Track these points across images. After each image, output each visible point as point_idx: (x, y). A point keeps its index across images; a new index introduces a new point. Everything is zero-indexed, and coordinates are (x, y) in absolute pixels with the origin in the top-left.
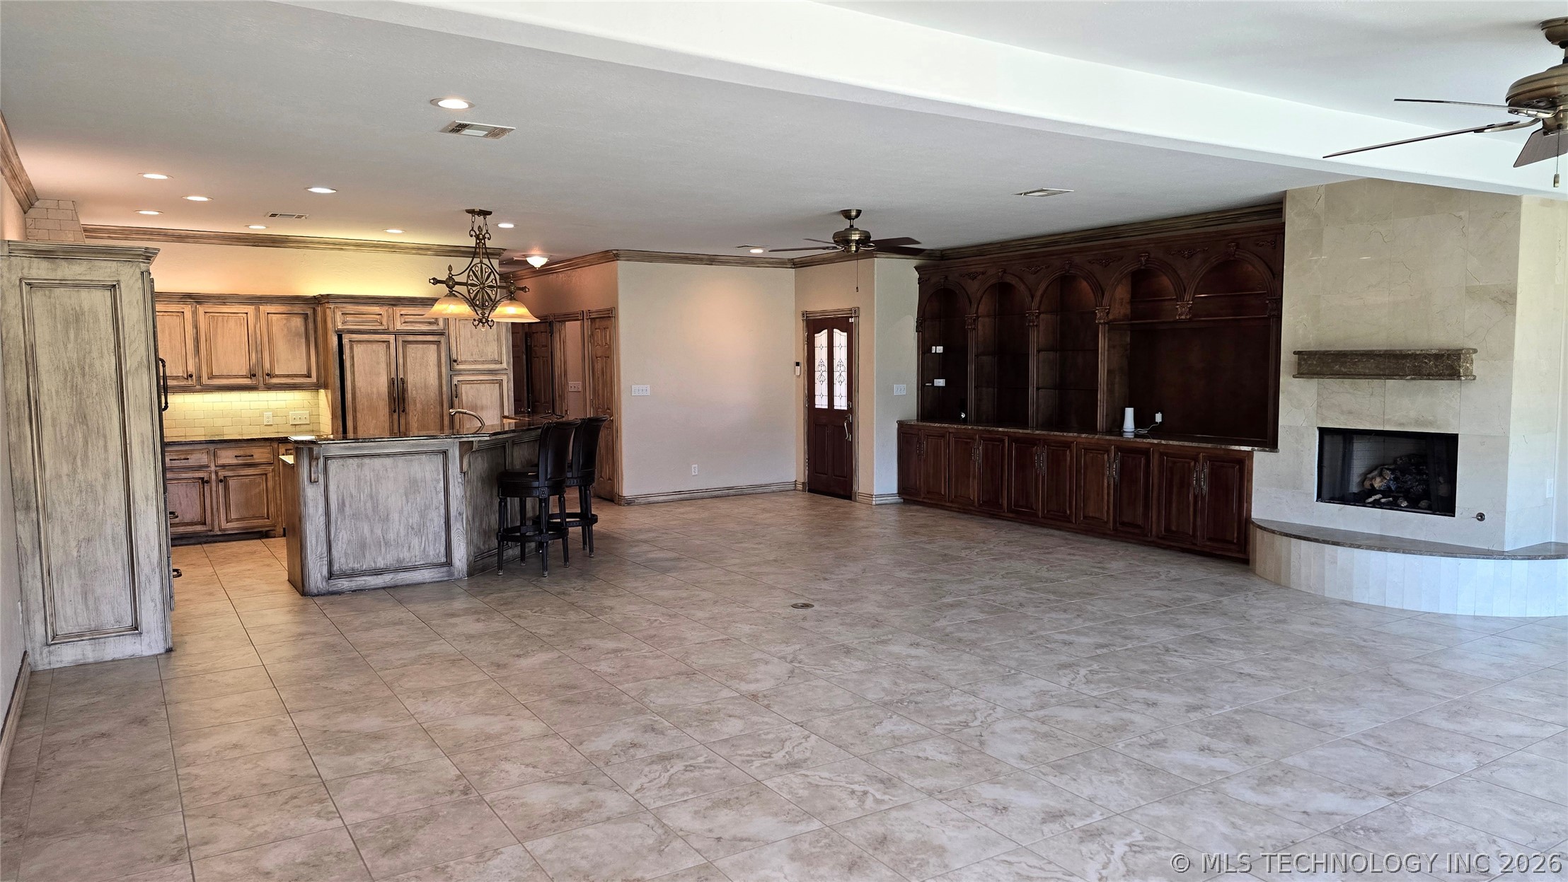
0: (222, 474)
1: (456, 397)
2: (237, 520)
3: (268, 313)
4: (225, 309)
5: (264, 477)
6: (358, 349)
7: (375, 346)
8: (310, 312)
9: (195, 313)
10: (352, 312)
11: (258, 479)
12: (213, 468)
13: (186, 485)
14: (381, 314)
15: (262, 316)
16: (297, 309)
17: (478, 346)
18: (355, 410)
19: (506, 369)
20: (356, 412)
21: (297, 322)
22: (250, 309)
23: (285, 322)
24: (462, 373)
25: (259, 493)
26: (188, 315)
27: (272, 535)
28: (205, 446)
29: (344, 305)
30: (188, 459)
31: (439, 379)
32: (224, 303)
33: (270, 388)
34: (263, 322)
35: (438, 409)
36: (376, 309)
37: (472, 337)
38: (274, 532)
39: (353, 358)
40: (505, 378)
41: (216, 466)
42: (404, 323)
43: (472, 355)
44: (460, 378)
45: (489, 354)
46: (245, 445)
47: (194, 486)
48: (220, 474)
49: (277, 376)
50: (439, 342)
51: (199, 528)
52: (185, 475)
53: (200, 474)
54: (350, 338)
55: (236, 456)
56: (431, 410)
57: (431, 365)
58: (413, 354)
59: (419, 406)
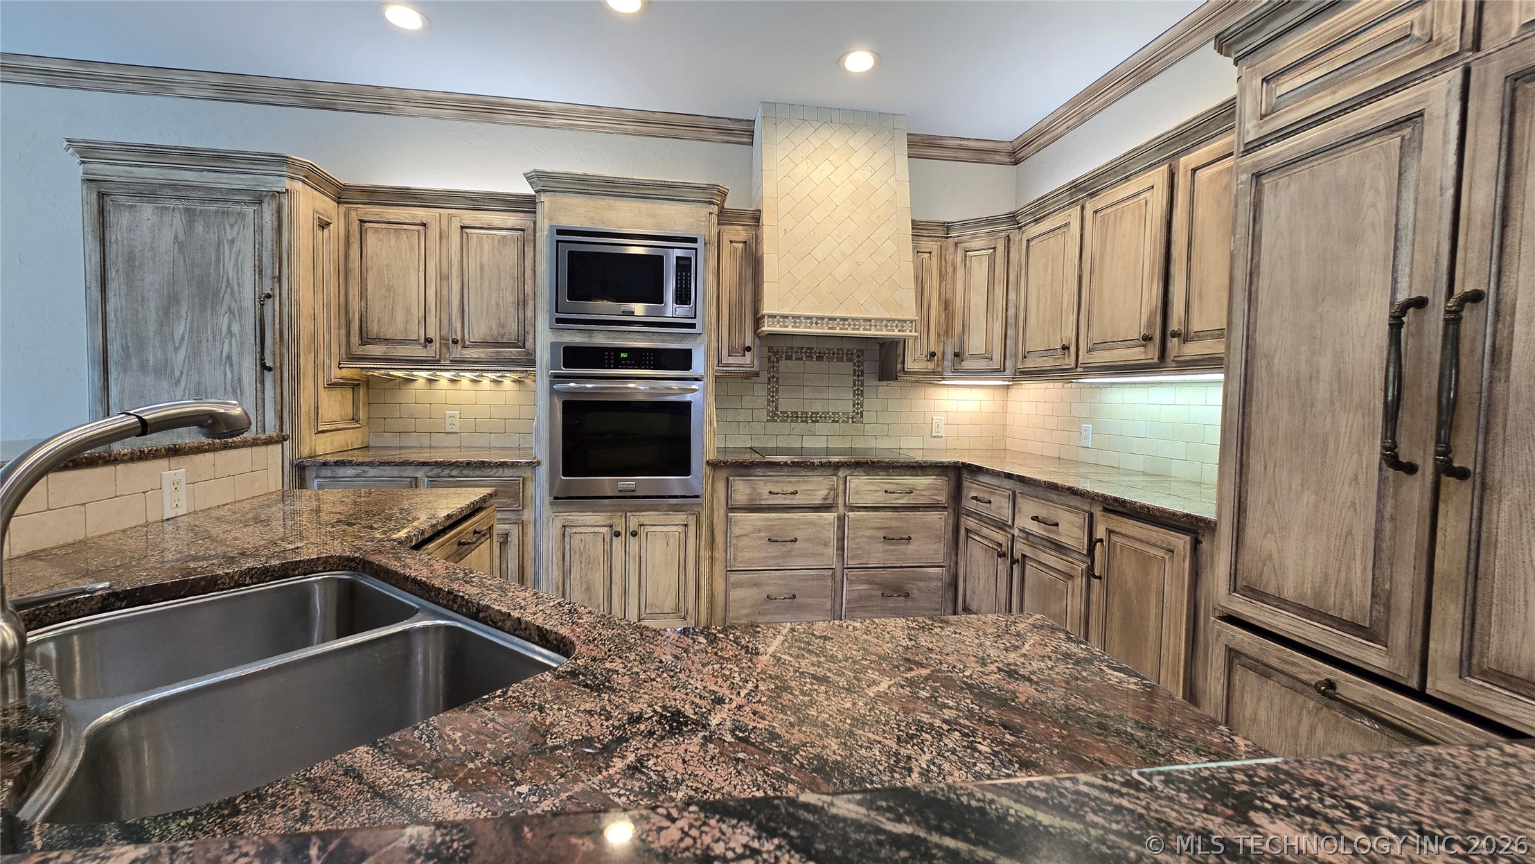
0: (1020, 546)
3: (1194, 171)
4: (1120, 191)
5: (1070, 584)
6: (1278, 201)
9: (1082, 220)
10: (1299, 59)
11: (1060, 583)
12: (1016, 532)
13: (985, 550)
15: (1182, 180)
26: (1073, 227)
41: (1019, 529)
49: (1200, 336)
52: (985, 531)
53: (1000, 537)
54: (1254, 165)
55: (1035, 519)
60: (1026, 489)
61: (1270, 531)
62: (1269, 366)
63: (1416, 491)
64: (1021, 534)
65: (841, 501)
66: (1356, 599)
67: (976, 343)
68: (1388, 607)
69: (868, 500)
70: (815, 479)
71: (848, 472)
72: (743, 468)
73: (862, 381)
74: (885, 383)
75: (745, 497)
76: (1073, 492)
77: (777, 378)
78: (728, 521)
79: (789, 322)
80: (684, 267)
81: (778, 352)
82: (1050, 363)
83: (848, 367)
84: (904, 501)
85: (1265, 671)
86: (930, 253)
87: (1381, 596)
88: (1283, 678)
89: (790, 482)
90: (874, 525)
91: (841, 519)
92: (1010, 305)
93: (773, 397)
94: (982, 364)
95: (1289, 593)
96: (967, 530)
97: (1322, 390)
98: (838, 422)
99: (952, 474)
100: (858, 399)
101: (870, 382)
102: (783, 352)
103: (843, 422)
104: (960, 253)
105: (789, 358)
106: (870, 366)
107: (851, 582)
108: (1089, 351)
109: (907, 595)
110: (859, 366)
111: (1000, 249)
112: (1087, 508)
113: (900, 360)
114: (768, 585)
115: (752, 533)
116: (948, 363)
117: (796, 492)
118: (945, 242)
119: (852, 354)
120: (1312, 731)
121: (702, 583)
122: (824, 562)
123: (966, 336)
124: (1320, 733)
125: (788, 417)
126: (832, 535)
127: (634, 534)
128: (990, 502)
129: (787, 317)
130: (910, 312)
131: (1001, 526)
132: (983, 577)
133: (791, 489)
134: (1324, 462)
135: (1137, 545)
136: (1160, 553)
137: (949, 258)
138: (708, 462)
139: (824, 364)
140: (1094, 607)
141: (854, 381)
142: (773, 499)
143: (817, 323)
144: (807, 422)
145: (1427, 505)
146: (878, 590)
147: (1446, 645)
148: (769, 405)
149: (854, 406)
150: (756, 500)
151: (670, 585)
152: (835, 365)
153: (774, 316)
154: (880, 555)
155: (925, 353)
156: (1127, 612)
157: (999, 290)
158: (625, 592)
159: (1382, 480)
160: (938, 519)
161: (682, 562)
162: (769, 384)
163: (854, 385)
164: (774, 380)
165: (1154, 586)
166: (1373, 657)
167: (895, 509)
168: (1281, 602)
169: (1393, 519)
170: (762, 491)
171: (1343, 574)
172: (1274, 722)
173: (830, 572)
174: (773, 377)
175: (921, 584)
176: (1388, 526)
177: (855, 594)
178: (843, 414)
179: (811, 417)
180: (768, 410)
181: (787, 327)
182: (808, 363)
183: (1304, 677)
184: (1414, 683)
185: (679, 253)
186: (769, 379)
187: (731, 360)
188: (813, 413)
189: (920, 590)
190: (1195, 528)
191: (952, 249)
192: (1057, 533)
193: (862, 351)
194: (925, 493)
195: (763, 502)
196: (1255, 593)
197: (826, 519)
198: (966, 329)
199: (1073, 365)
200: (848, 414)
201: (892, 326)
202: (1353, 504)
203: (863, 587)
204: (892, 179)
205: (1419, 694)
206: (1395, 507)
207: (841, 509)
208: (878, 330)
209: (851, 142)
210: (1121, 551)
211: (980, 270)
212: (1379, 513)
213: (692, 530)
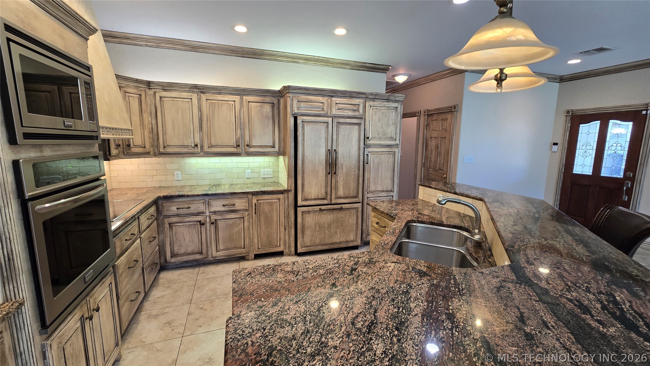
0: (214, 217)
1: (367, 164)
2: (224, 250)
3: (249, 102)
4: (220, 97)
5: (242, 220)
6: (308, 128)
7: (319, 126)
8: (275, 102)
9: (199, 100)
10: (304, 100)
11: (238, 221)
12: (208, 214)
13: (189, 227)
14: (323, 103)
15: (245, 103)
16: (268, 99)
17: (382, 127)
18: (303, 173)
19: (397, 145)
20: (304, 174)
21: (267, 108)
22: (237, 98)
23: (259, 108)
24: (371, 146)
25: (239, 230)
26: (195, 101)
27: (248, 259)
28: (202, 198)
29: (299, 95)
30: (190, 207)
31: (358, 150)
32: (220, 94)
33: (249, 154)
34: (245, 108)
35: (357, 172)
36: (320, 99)
37: (379, 121)
38: (248, 257)
39: (304, 134)
40: (396, 150)
41: (210, 212)
42: (338, 109)
43: (378, 134)
44: (370, 150)
45: (389, 134)
46: (230, 197)
47: (194, 227)
48: (212, 218)
49: (254, 147)
50: (360, 124)
51: (198, 257)
52: (187, 220)
55: (223, 206)
56: (352, 173)
57: (354, 141)
58: (343, 133)
59: (344, 169)
60: (212, 197)
61: (309, 188)
63: (329, 176)
64: (211, 214)
66: (323, 195)
67: (137, 140)
68: (327, 194)
69: (145, 226)
82: (184, 150)
84: (151, 220)
85: (309, 212)
87: (326, 193)
88: (312, 212)
90: (147, 237)
95: (313, 198)
96: (169, 223)
97: (317, 163)
108: (209, 147)
111: (144, 96)
112: (245, 196)
115: (125, 268)
120: (318, 217)
124: (319, 217)
126: (140, 250)
130: (130, 125)
131: (199, 214)
134: (317, 174)
135: (268, 201)
142: (127, 243)
145: (331, 178)
146: (151, 267)
147: (333, 196)
154: (149, 250)
155: (115, 145)
159: (326, 176)
165: (275, 209)
166: (326, 202)
168: (311, 199)
169: (327, 181)
171: (321, 191)
172: (311, 220)
183: (317, 210)
192: (235, 207)
194: (153, 215)
195: (124, 248)
196: (306, 200)
199: (200, 152)
201: (127, 133)
202: (322, 180)
205: (331, 204)
210: (263, 204)
211: (134, 103)
212: (325, 181)
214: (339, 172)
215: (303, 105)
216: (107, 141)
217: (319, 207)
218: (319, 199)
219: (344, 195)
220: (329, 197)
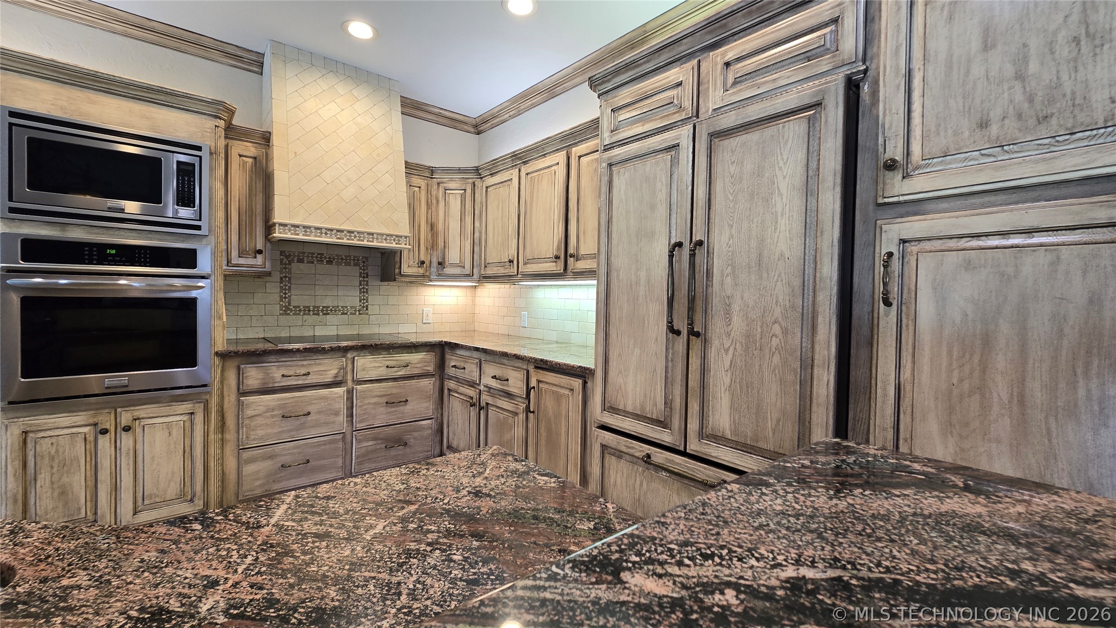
0: (485, 397)
3: (580, 157)
4: (540, 164)
5: (516, 418)
6: (620, 182)
7: (649, 165)
9: (519, 178)
11: (511, 419)
13: (462, 402)
14: (680, 84)
15: (574, 163)
18: (608, 322)
20: (608, 325)
22: (562, 156)
23: (595, 165)
26: (514, 182)
28: (478, 355)
29: (618, 91)
32: (544, 157)
33: (577, 276)
34: (574, 172)
36: (674, 74)
39: (611, 203)
41: (483, 386)
42: (735, 83)
43: (983, 125)
46: (506, 362)
49: (583, 258)
50: (818, 105)
52: (462, 389)
53: (471, 392)
54: (609, 158)
55: (494, 377)
56: (775, 341)
57: (784, 191)
58: (732, 169)
59: (738, 323)
60: (488, 358)
62: (618, 276)
63: (680, 344)
64: (485, 389)
65: (349, 377)
66: (658, 407)
67: (453, 256)
68: (671, 409)
69: (373, 375)
70: (326, 361)
71: (355, 354)
72: (255, 356)
73: (367, 281)
74: (386, 283)
75: (258, 382)
76: (517, 357)
77: (290, 278)
78: (239, 404)
79: (300, 231)
80: (186, 173)
81: (290, 255)
82: (501, 271)
83: (356, 271)
84: (402, 373)
85: (619, 454)
86: (420, 187)
87: (668, 403)
88: (628, 458)
89: (303, 365)
90: (379, 394)
91: (350, 392)
92: (476, 230)
93: (285, 294)
94: (458, 271)
95: (629, 408)
96: (449, 389)
97: (642, 291)
98: (346, 314)
99: (438, 350)
100: (364, 296)
101: (374, 282)
102: (294, 256)
103: (351, 314)
104: (441, 190)
105: (301, 261)
106: (372, 270)
107: (358, 441)
108: (525, 264)
109: (406, 444)
110: (364, 270)
111: (469, 191)
112: (525, 367)
113: (398, 266)
114: (283, 455)
115: (266, 412)
116: (434, 270)
117: (309, 374)
118: (430, 181)
119: (358, 260)
120: (641, 485)
121: (212, 464)
122: (336, 428)
123: (447, 250)
124: (645, 485)
125: (300, 311)
126: (342, 406)
127: (127, 429)
128: (464, 368)
129: (298, 226)
130: (405, 230)
131: (472, 384)
132: (460, 422)
133: (303, 371)
134: (643, 331)
135: (554, 388)
136: (567, 392)
137: (434, 193)
138: (217, 354)
139: (333, 268)
140: (530, 432)
141: (360, 281)
142: (286, 381)
143: (326, 234)
144: (318, 314)
145: (685, 352)
146: (382, 444)
147: (693, 425)
148: (282, 301)
149: (360, 301)
150: (269, 383)
151: (173, 473)
152: (344, 269)
153: (285, 225)
154: (382, 417)
155: (417, 261)
156: (549, 430)
157: (469, 219)
158: (115, 488)
159: (667, 339)
160: (428, 384)
161: (188, 449)
162: (281, 283)
163: (360, 285)
164: (286, 281)
165: (563, 413)
166: (666, 437)
167: (395, 379)
168: (626, 414)
169: (672, 360)
170: (276, 375)
171: (652, 393)
172: (624, 484)
173: (341, 436)
174: (286, 277)
175: (416, 434)
176: (670, 364)
177: (363, 450)
178: (351, 307)
179: (322, 311)
180: (281, 306)
181: (298, 234)
182: (319, 266)
183: (637, 454)
184: (682, 448)
185: (183, 158)
186: (281, 278)
187: (242, 261)
188: (324, 307)
189: (415, 438)
190: (583, 374)
191: (435, 187)
192: (508, 385)
193: (367, 258)
194: (419, 365)
195: (276, 385)
196: (614, 410)
197: (336, 393)
198: (447, 245)
199: (516, 273)
200: (356, 307)
201: (391, 240)
202: (656, 353)
203: (370, 443)
204: (389, 127)
205: (684, 454)
206: (673, 354)
207: (350, 383)
208: (379, 242)
209: (355, 92)
210: (545, 393)
211: (455, 204)
212: (667, 357)
213: (199, 418)
214: (716, 329)
215: (624, 115)
216: (399, 254)
217: (647, 449)
218: (646, 417)
219: (735, 431)
220: (676, 422)
